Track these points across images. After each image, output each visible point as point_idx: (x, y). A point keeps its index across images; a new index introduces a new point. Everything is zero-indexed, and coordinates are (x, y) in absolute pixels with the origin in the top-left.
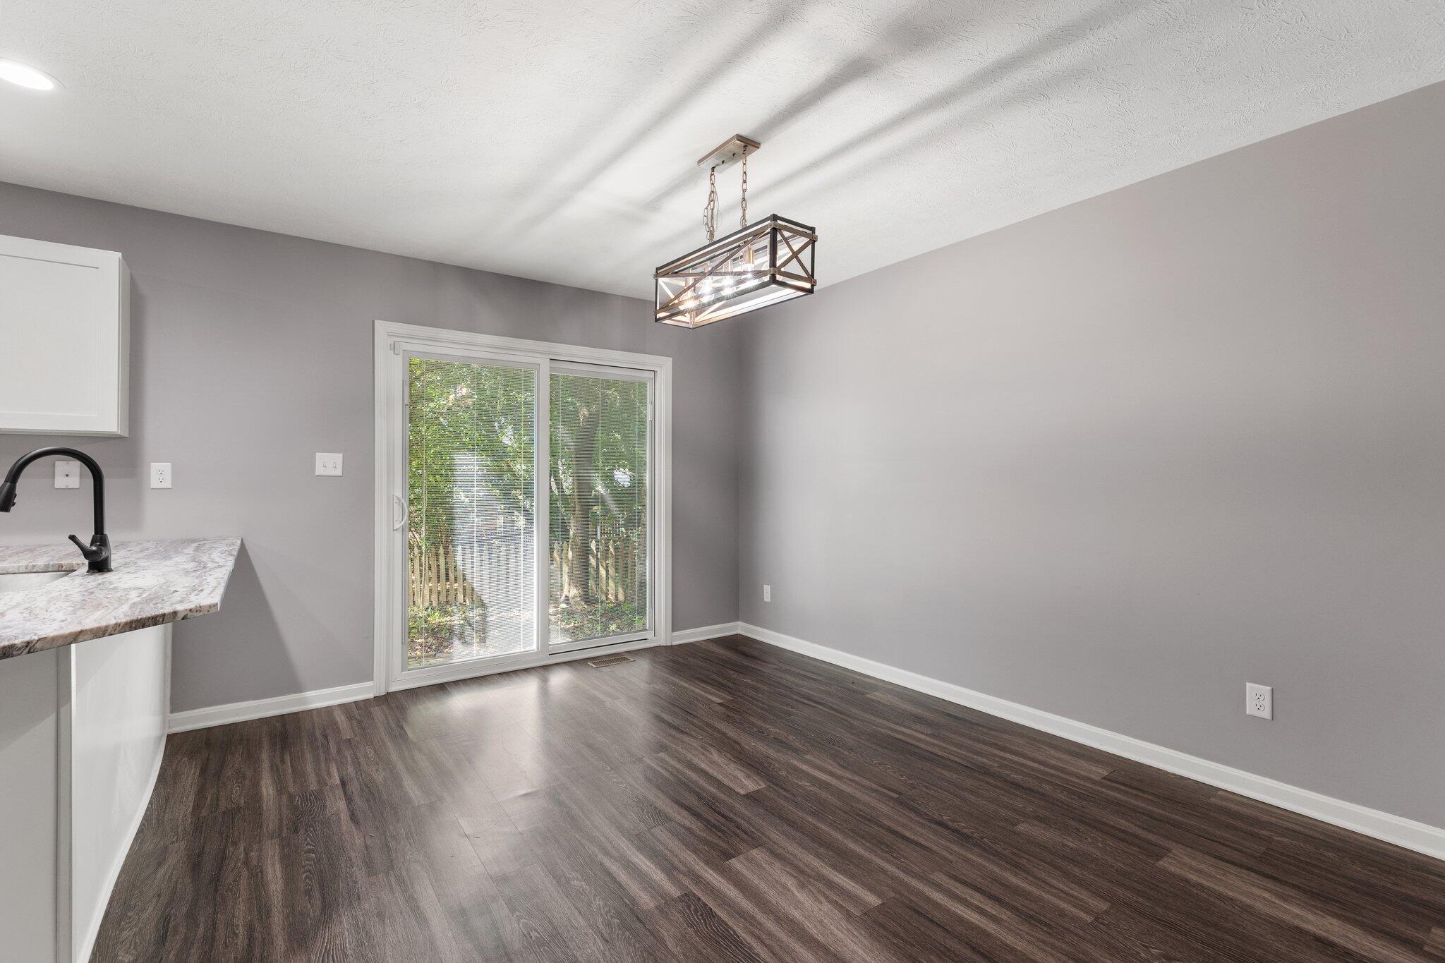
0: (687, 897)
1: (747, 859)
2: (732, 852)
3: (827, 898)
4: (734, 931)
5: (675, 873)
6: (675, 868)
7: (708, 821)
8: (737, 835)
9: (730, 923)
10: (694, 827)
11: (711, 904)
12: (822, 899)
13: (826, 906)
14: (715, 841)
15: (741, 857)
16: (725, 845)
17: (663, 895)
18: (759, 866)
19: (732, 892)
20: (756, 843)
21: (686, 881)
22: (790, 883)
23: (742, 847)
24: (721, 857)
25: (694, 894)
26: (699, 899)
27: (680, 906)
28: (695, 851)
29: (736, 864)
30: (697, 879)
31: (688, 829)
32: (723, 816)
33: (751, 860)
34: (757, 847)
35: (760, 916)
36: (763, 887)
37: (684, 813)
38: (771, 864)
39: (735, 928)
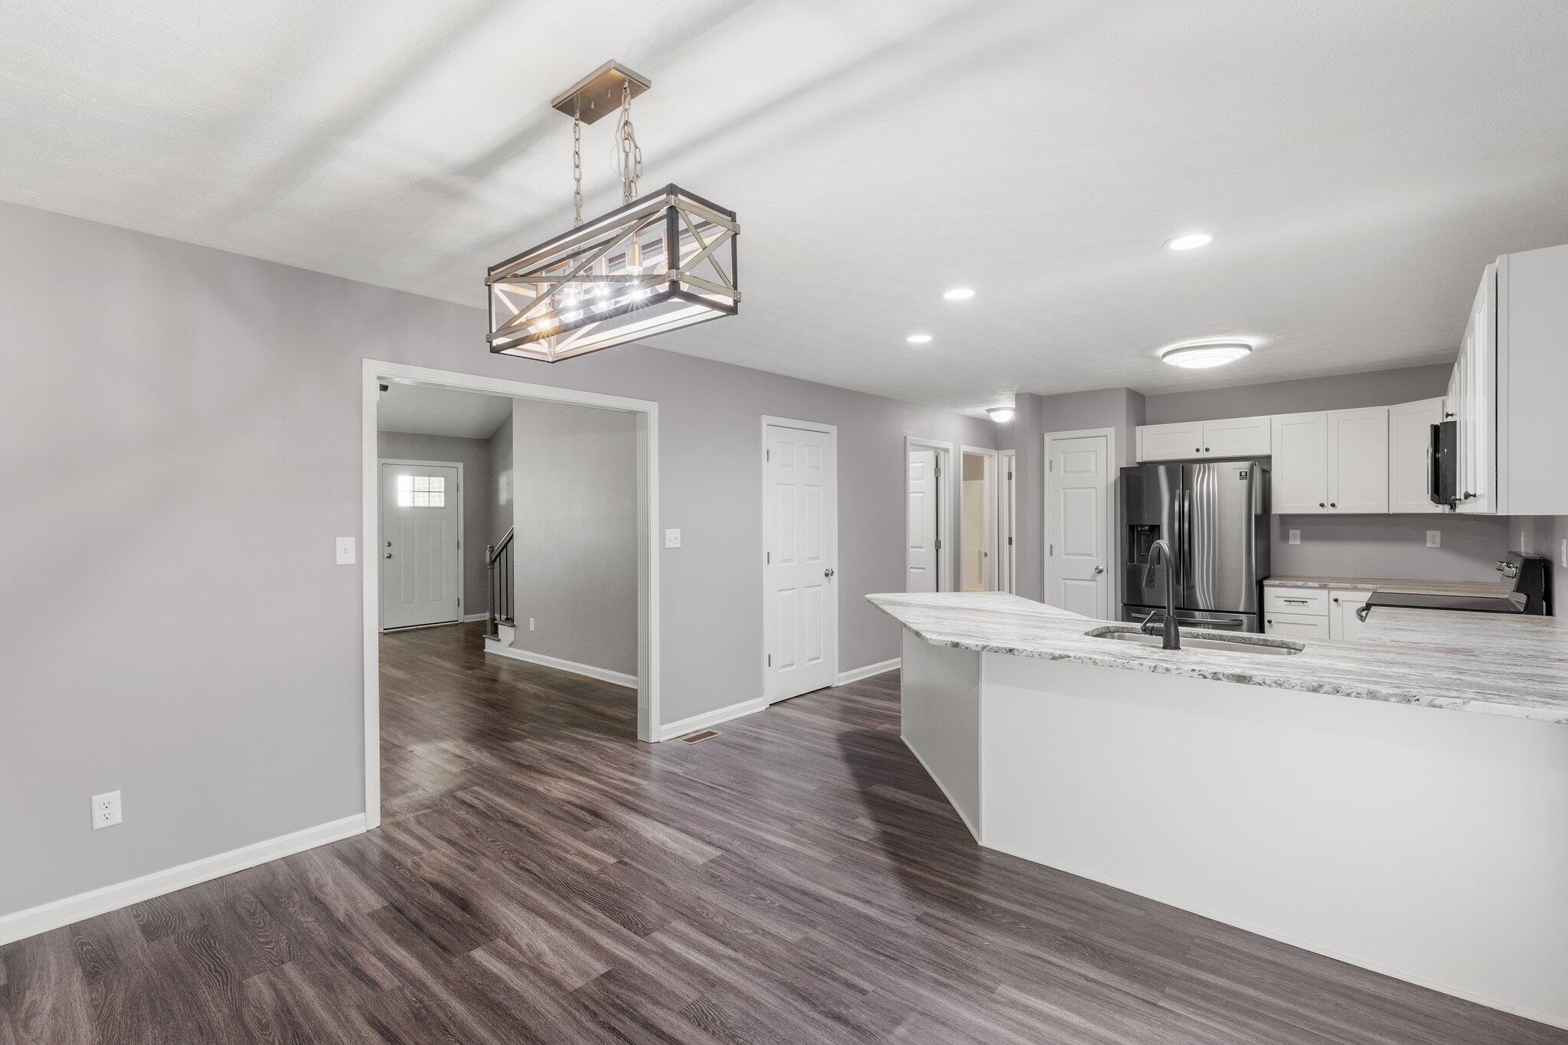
0: (645, 933)
1: (588, 974)
2: (604, 981)
3: (520, 949)
4: (606, 915)
5: (660, 951)
6: (661, 955)
7: (633, 1018)
8: (597, 1002)
9: (609, 920)
10: (650, 1007)
11: (625, 931)
12: (525, 948)
13: (523, 943)
14: (623, 991)
15: (595, 975)
16: (612, 987)
17: (667, 932)
18: (575, 968)
19: (606, 942)
20: (575, 997)
21: (648, 945)
22: (550, 957)
23: (593, 989)
24: (616, 974)
25: (640, 936)
26: (635, 933)
27: (651, 926)
28: (644, 976)
29: (600, 968)
30: (638, 949)
31: (657, 1003)
32: (612, 1030)
33: (584, 973)
34: (576, 990)
35: (584, 928)
36: (577, 951)
37: (665, 1028)
38: (565, 973)
39: (605, 917)
